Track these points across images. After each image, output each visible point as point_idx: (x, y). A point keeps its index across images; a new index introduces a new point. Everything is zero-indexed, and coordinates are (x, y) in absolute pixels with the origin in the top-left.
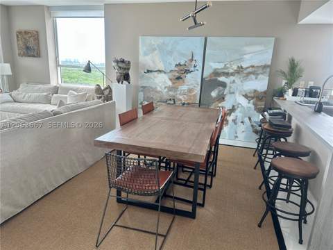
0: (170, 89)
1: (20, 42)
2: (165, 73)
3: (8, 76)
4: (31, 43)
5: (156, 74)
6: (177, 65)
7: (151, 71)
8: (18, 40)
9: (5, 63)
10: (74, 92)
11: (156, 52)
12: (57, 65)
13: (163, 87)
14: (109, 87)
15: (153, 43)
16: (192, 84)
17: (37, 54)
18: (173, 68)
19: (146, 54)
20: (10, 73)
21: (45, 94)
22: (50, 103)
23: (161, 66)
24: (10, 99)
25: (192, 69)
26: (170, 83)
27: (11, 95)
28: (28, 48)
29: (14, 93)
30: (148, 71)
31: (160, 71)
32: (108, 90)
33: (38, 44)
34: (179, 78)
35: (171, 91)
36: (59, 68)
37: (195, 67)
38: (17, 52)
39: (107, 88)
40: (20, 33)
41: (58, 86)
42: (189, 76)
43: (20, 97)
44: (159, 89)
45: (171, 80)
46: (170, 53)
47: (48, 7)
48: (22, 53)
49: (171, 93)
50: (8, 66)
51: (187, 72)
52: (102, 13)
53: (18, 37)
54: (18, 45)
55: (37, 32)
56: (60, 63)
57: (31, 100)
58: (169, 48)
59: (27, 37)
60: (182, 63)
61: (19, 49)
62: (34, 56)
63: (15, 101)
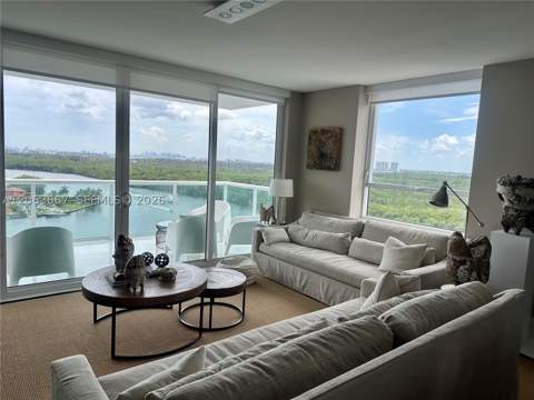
1: (313, 148)
3: (287, 199)
4: (330, 147)
8: (310, 144)
9: (287, 178)
10: (397, 241)
12: (365, 183)
14: (486, 242)
17: (336, 167)
20: (291, 195)
21: (341, 235)
24: (286, 237)
27: (287, 230)
28: (322, 156)
29: (291, 227)
32: (482, 248)
33: (340, 149)
36: (366, 189)
38: (305, 160)
39: (480, 243)
40: (315, 132)
41: (364, 221)
43: (299, 235)
47: (366, 88)
48: (312, 163)
50: (289, 183)
52: (477, 84)
53: (310, 138)
54: (309, 151)
55: (341, 130)
56: (370, 181)
57: (317, 242)
59: (323, 138)
61: (308, 157)
62: (329, 169)
63: (292, 241)
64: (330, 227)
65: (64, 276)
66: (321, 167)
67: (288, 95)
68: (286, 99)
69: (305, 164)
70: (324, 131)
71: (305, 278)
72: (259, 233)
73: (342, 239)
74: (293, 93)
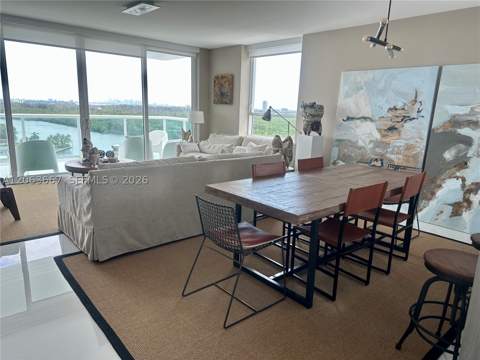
0: (378, 144)
1: (217, 89)
2: (371, 120)
3: (201, 125)
4: (226, 89)
5: (358, 122)
6: (390, 109)
7: (353, 119)
8: (215, 86)
9: (200, 110)
11: (362, 92)
12: (249, 113)
13: (368, 140)
15: (359, 79)
16: (412, 138)
17: (231, 102)
18: (384, 113)
19: (347, 95)
20: (202, 121)
21: (229, 145)
23: (367, 112)
24: (197, 149)
25: (414, 115)
26: (377, 136)
27: (198, 145)
28: (222, 94)
29: (202, 143)
30: (348, 119)
31: (365, 118)
32: (287, 143)
33: (232, 90)
34: (392, 129)
35: (377, 147)
36: (251, 117)
37: (419, 112)
38: (213, 99)
40: (217, 78)
42: (408, 125)
43: (205, 147)
44: (361, 143)
45: (379, 130)
46: (382, 92)
47: (246, 47)
48: (217, 100)
49: (378, 150)
50: (202, 113)
51: (406, 119)
52: (299, 47)
53: (215, 82)
54: (215, 91)
55: (232, 76)
56: (253, 111)
58: (381, 86)
59: (223, 81)
60: (400, 105)
61: (214, 96)
62: (226, 103)
63: (201, 152)
64: (225, 141)
65: (51, 171)
66: (222, 103)
67: (198, 51)
68: (197, 54)
70: (223, 77)
72: (179, 147)
74: (201, 49)
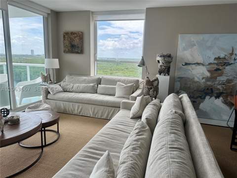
0: (208, 79)
1: (67, 42)
2: (203, 65)
4: (76, 41)
5: (194, 66)
6: (216, 59)
7: (189, 64)
8: (64, 39)
9: (53, 58)
10: (121, 84)
11: (195, 47)
12: (95, 60)
13: (201, 77)
15: (193, 39)
16: (231, 75)
17: (81, 52)
18: (212, 61)
19: (184, 49)
21: (92, 84)
22: (96, 93)
23: (200, 59)
25: (232, 62)
26: (208, 74)
27: (60, 85)
29: (62, 83)
30: (186, 64)
31: (198, 64)
33: (82, 43)
34: (217, 70)
35: (209, 81)
36: (96, 62)
37: (235, 60)
38: (62, 48)
40: (67, 33)
41: (100, 77)
42: (228, 68)
43: (69, 87)
44: (196, 79)
45: (209, 71)
46: (210, 48)
48: (67, 50)
49: (209, 83)
51: (227, 64)
53: (64, 37)
54: (64, 44)
55: (82, 32)
56: (97, 59)
57: (80, 89)
58: (209, 44)
59: (72, 37)
60: (222, 56)
61: (65, 47)
62: (77, 53)
63: (65, 91)
64: (84, 81)
66: (72, 52)
67: (49, 12)
68: (48, 14)
69: (63, 50)
70: (72, 33)
71: (80, 107)
73: (93, 86)
74: (52, 11)
